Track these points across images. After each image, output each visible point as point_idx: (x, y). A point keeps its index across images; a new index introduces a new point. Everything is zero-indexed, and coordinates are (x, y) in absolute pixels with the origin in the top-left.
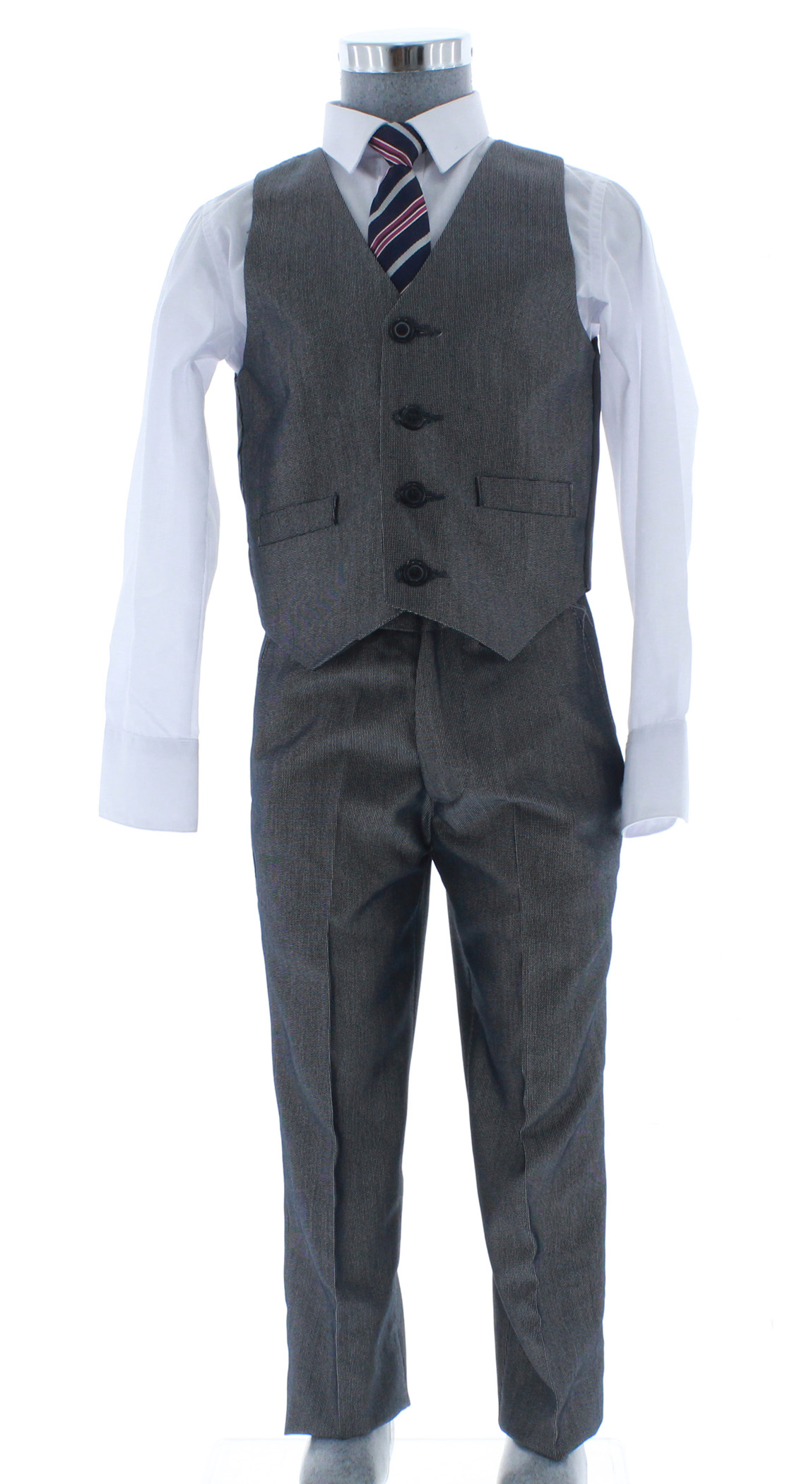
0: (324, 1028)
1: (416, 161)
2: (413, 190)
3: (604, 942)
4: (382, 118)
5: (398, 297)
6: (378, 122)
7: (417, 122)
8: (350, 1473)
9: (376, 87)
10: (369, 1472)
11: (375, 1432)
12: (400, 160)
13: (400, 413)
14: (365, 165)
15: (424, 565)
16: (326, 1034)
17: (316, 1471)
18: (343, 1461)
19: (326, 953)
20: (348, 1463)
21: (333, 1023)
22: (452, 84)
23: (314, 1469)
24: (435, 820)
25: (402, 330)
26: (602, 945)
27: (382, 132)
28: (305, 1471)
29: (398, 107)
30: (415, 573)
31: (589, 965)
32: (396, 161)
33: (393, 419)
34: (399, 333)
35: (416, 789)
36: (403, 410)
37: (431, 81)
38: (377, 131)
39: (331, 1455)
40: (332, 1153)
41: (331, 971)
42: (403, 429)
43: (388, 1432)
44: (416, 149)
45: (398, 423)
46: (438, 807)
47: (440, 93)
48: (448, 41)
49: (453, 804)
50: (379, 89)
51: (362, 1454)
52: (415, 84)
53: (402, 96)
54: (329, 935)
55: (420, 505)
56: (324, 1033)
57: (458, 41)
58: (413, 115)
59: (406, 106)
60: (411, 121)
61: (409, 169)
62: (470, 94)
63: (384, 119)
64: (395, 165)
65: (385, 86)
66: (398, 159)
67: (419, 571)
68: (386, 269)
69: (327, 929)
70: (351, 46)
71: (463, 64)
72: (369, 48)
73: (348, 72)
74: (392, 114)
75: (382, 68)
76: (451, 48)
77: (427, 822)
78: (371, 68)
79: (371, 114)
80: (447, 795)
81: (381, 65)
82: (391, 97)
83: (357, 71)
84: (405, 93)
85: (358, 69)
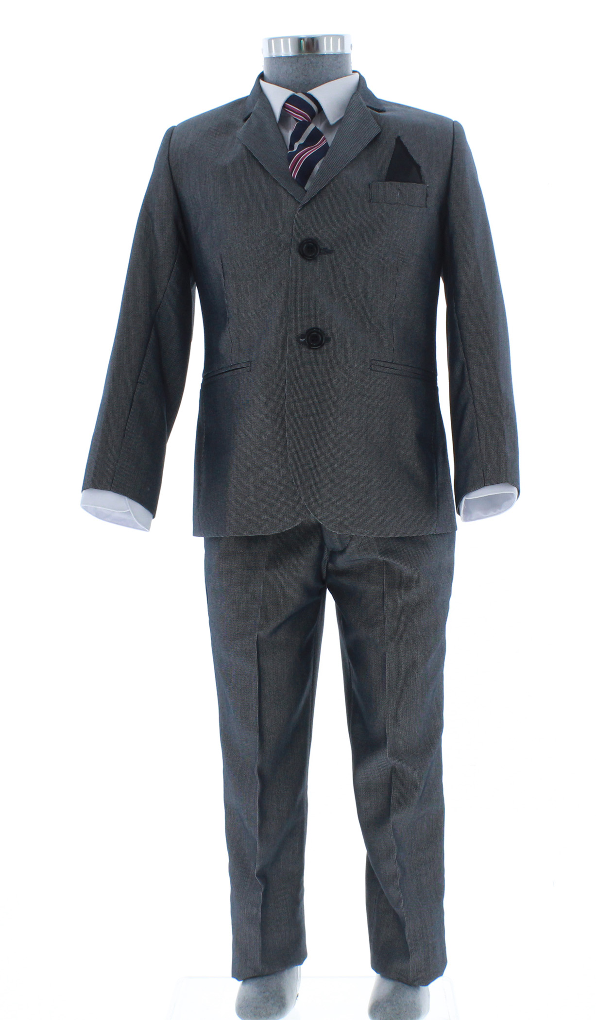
0: (254, 705)
1: (314, 118)
3: (440, 644)
4: (291, 90)
6: (289, 93)
7: (315, 92)
8: (269, 1001)
9: (286, 71)
10: (281, 1000)
11: (286, 973)
12: (303, 118)
14: (283, 121)
16: (256, 709)
17: (246, 999)
18: (264, 992)
19: (256, 656)
20: (267, 994)
21: (260, 701)
22: (337, 69)
23: (245, 998)
24: (329, 566)
26: (439, 646)
27: (291, 100)
28: (239, 999)
29: (301, 84)
31: (430, 660)
32: (301, 118)
35: (318, 542)
38: (288, 99)
39: (256, 988)
40: (256, 789)
43: (296, 974)
44: (314, 111)
46: (333, 554)
47: (329, 75)
48: (336, 37)
49: (343, 552)
50: (288, 72)
51: (277, 988)
52: (312, 69)
53: (304, 76)
54: (257, 643)
56: (254, 708)
57: (342, 38)
58: (311, 89)
59: (306, 83)
60: (310, 92)
61: (310, 123)
62: (349, 74)
63: (293, 91)
64: (300, 121)
65: (293, 70)
69: (256, 638)
70: (270, 40)
71: (346, 53)
72: (282, 40)
73: (268, 58)
74: (297, 88)
75: (291, 52)
76: (338, 40)
77: (325, 564)
78: (283, 54)
79: (284, 87)
80: (338, 546)
81: (289, 51)
82: (296, 77)
83: (274, 56)
84: (306, 74)
85: (274, 54)
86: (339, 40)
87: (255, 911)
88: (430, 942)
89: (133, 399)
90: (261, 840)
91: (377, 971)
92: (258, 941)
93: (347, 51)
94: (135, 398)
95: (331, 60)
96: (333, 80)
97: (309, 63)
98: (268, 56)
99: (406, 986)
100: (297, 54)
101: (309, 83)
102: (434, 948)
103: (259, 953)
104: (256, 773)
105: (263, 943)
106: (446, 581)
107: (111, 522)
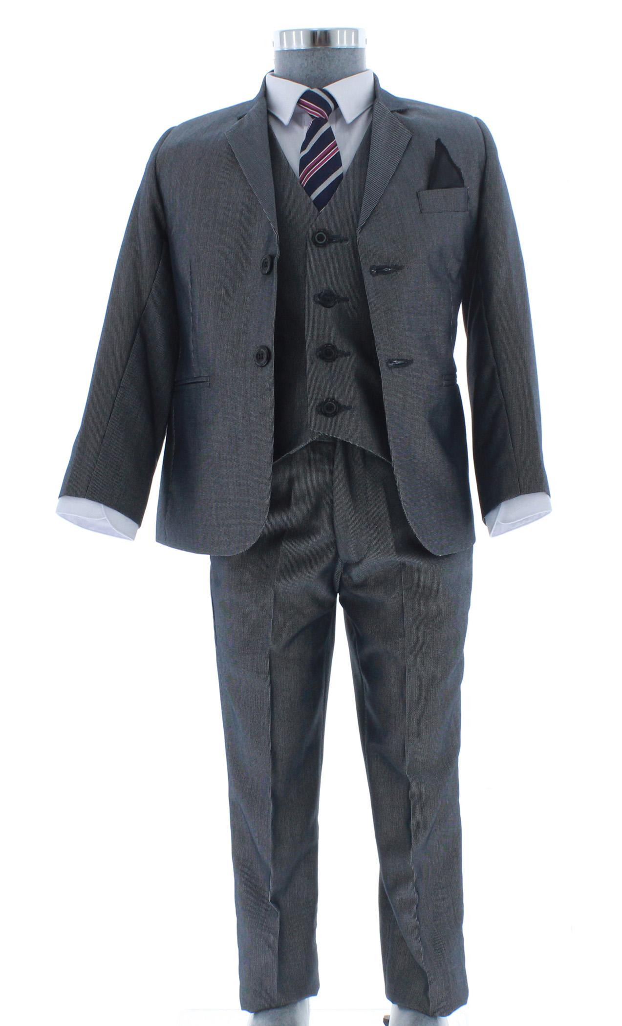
1: (330, 115)
2: (329, 136)
3: (459, 661)
4: (306, 85)
5: (318, 215)
6: (303, 89)
7: (331, 88)
9: (301, 65)
11: (299, 1004)
12: (320, 114)
13: (319, 296)
14: (296, 118)
15: (336, 403)
16: (268, 727)
19: (268, 671)
22: (353, 63)
24: (344, 576)
25: (321, 238)
27: (306, 95)
30: (330, 408)
31: (450, 675)
32: (317, 115)
33: (314, 299)
34: (319, 240)
35: (332, 554)
36: (320, 294)
37: (339, 60)
38: (303, 94)
41: (271, 682)
42: (321, 307)
43: (308, 1007)
44: (330, 107)
45: (317, 302)
46: (347, 566)
47: (346, 69)
48: (350, 30)
49: (358, 563)
50: (303, 66)
54: (269, 658)
55: (334, 360)
56: (266, 726)
57: (356, 31)
58: (327, 84)
60: (326, 88)
61: (325, 121)
62: (366, 71)
63: (308, 86)
64: (316, 118)
65: (307, 63)
66: (318, 113)
67: (332, 407)
68: (310, 195)
69: (268, 653)
70: (281, 33)
71: (359, 47)
72: (294, 33)
73: (280, 51)
74: (313, 82)
75: (303, 46)
76: (351, 35)
77: (338, 577)
78: (295, 47)
79: (297, 82)
80: (354, 557)
81: (301, 43)
82: (312, 71)
83: (285, 49)
84: (321, 68)
85: (286, 47)
86: (353, 33)
87: (272, 938)
88: (449, 970)
89: (114, 405)
90: (274, 865)
91: (393, 1001)
92: (274, 970)
93: (361, 45)
94: (116, 404)
95: (347, 54)
96: (349, 76)
97: (326, 56)
98: (279, 49)
99: (427, 1017)
100: (310, 48)
101: (325, 78)
102: (453, 976)
103: (275, 982)
104: (269, 794)
105: (280, 973)
106: (466, 592)
107: (95, 531)
